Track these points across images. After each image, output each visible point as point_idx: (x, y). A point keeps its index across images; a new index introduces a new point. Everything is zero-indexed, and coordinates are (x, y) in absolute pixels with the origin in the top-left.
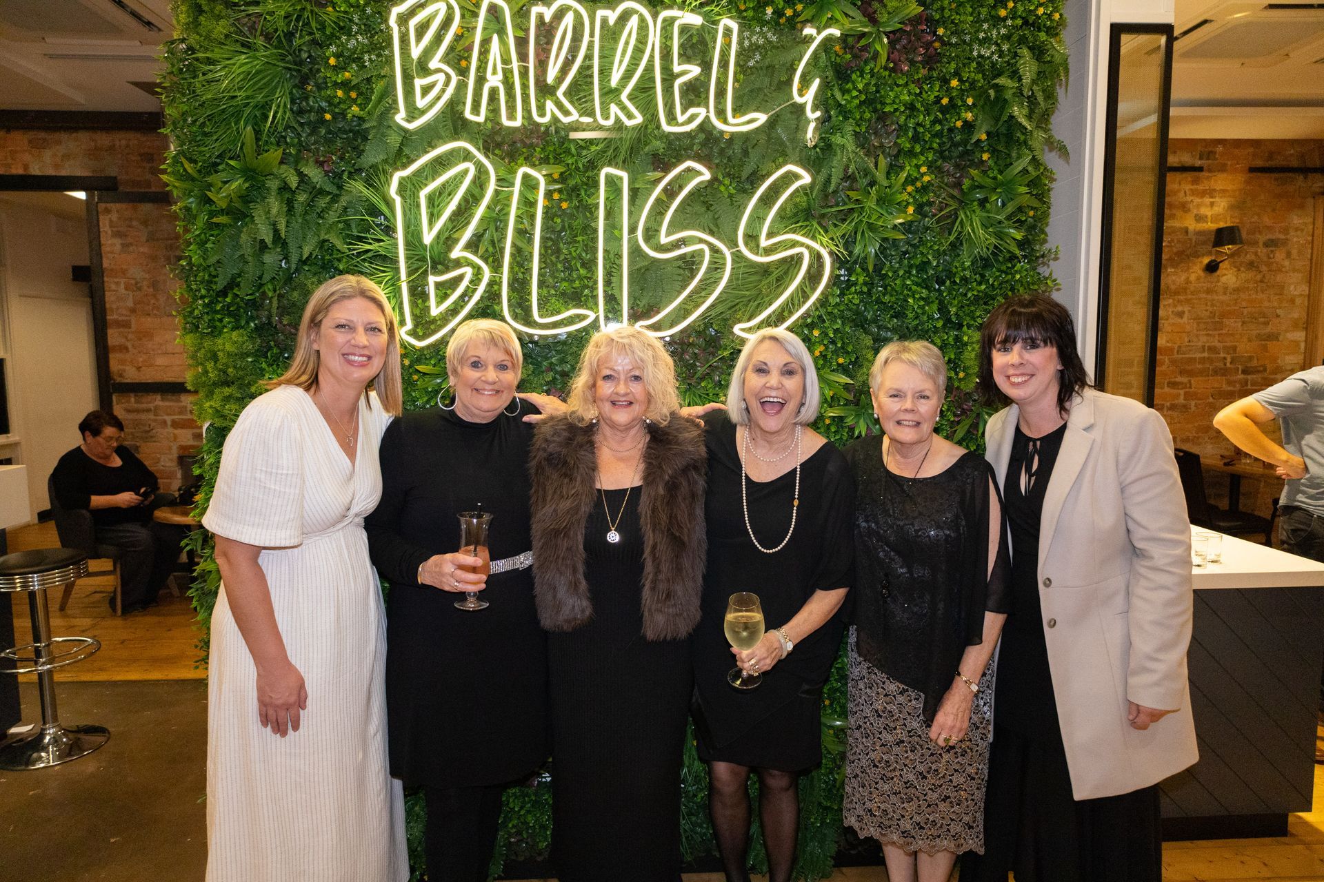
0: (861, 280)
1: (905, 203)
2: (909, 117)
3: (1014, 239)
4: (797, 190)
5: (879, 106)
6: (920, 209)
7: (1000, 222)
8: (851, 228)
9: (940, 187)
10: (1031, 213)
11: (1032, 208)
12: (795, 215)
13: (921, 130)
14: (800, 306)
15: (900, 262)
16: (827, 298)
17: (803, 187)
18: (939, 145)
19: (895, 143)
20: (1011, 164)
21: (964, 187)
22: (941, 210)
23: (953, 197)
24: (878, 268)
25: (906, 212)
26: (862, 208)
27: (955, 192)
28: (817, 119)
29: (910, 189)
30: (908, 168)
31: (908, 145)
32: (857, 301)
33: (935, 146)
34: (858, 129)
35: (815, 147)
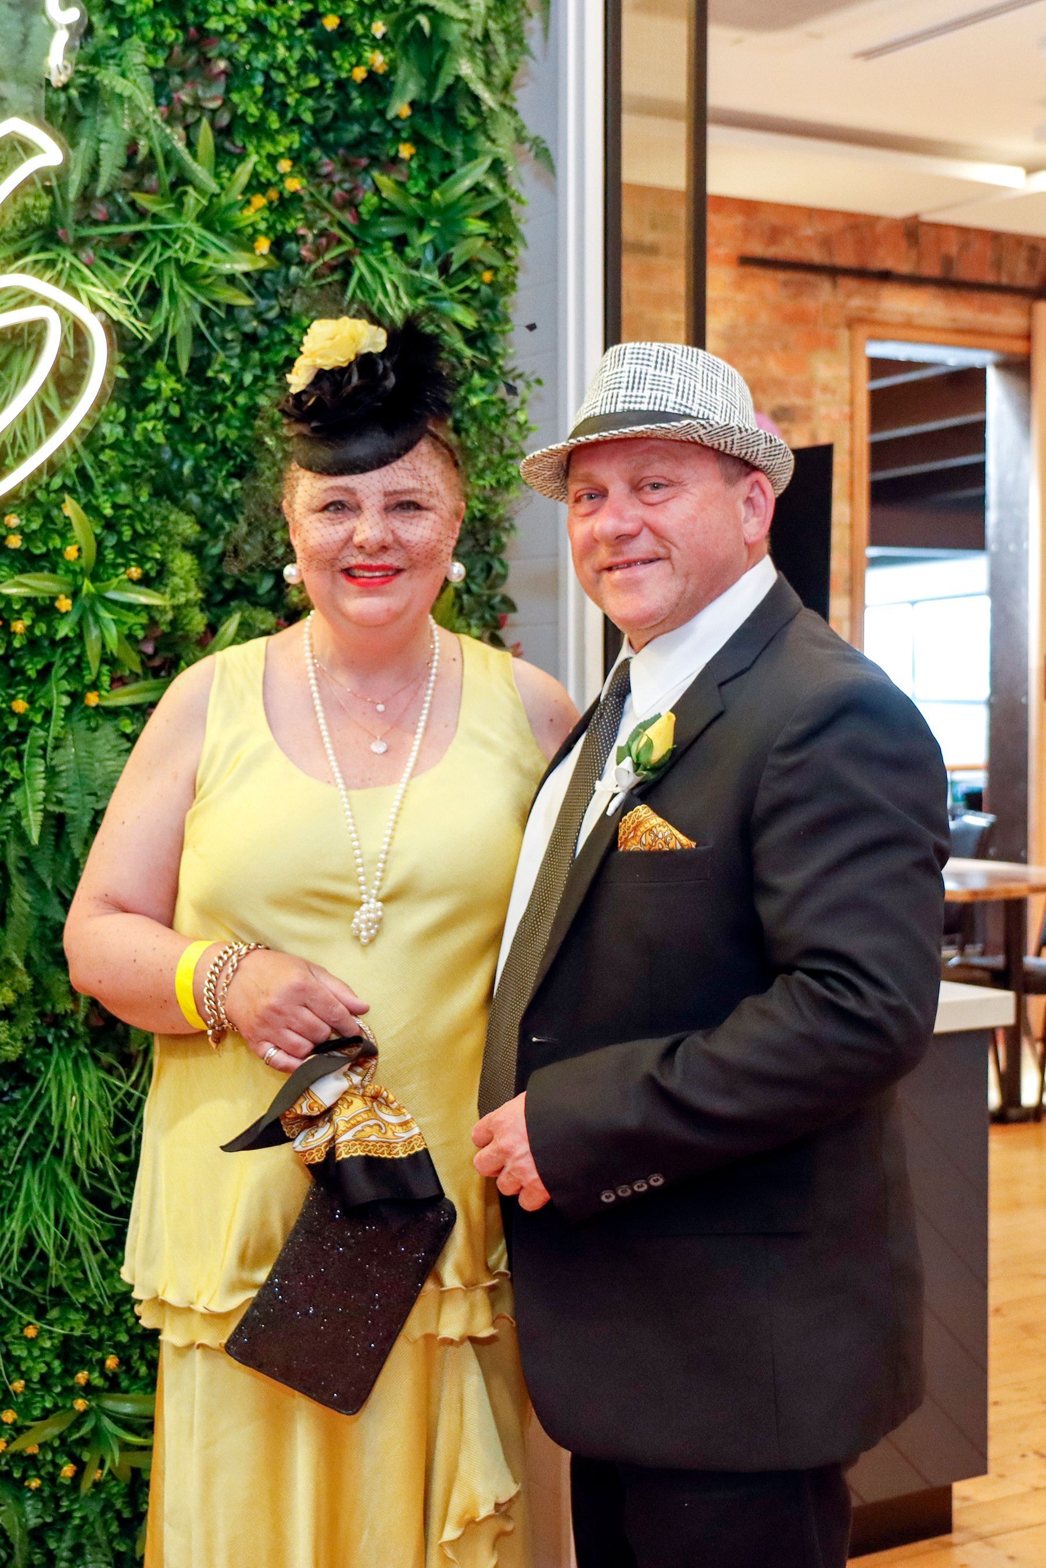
0: (166, 392)
1: (250, 230)
2: (255, 49)
3: (458, 325)
4: (29, 181)
5: (190, 17)
6: (277, 246)
7: (434, 288)
8: (149, 271)
9: (317, 204)
10: (487, 276)
11: (490, 268)
12: (23, 235)
13: (280, 78)
14: (40, 442)
15: (244, 356)
16: (97, 425)
17: (43, 173)
18: (315, 112)
19: (226, 101)
20: (452, 172)
21: (363, 209)
22: (318, 253)
23: (342, 227)
24: (198, 368)
25: (251, 250)
26: (168, 232)
27: (347, 218)
28: (69, 27)
29: (259, 201)
30: (254, 158)
31: (254, 110)
32: (159, 438)
33: (308, 118)
34: (151, 60)
35: (65, 87)
